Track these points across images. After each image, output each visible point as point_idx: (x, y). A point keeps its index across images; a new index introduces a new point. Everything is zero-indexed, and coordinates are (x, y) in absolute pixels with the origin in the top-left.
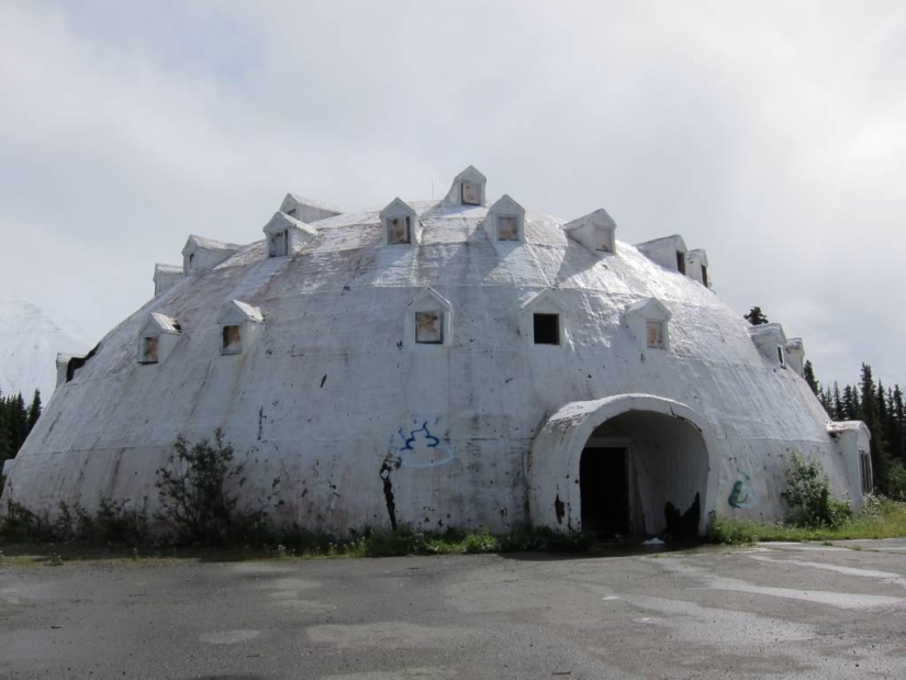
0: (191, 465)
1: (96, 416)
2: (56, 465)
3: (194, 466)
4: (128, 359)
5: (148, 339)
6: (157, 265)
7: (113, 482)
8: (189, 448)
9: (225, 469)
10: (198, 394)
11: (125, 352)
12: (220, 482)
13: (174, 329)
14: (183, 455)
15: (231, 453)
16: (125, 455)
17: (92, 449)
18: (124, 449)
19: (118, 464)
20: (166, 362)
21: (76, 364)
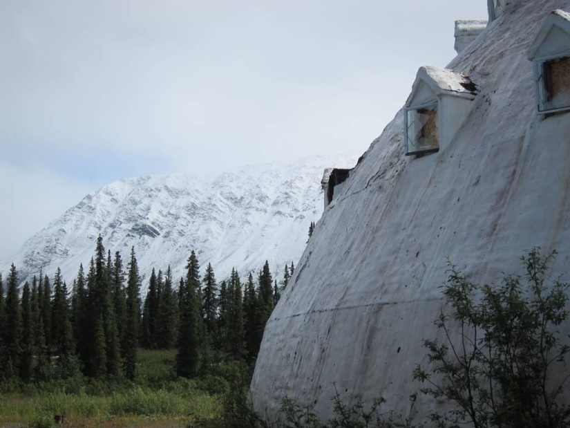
0: (482, 333)
1: (348, 252)
2: (294, 336)
3: (489, 337)
4: (397, 155)
5: (422, 111)
6: (456, 23)
7: (365, 366)
8: (477, 299)
9: (550, 342)
10: (502, 195)
11: (396, 145)
12: (541, 368)
13: (462, 89)
14: (464, 313)
15: (560, 305)
16: (383, 316)
17: (337, 309)
18: (380, 306)
19: (372, 331)
20: (451, 146)
21: (338, 177)
